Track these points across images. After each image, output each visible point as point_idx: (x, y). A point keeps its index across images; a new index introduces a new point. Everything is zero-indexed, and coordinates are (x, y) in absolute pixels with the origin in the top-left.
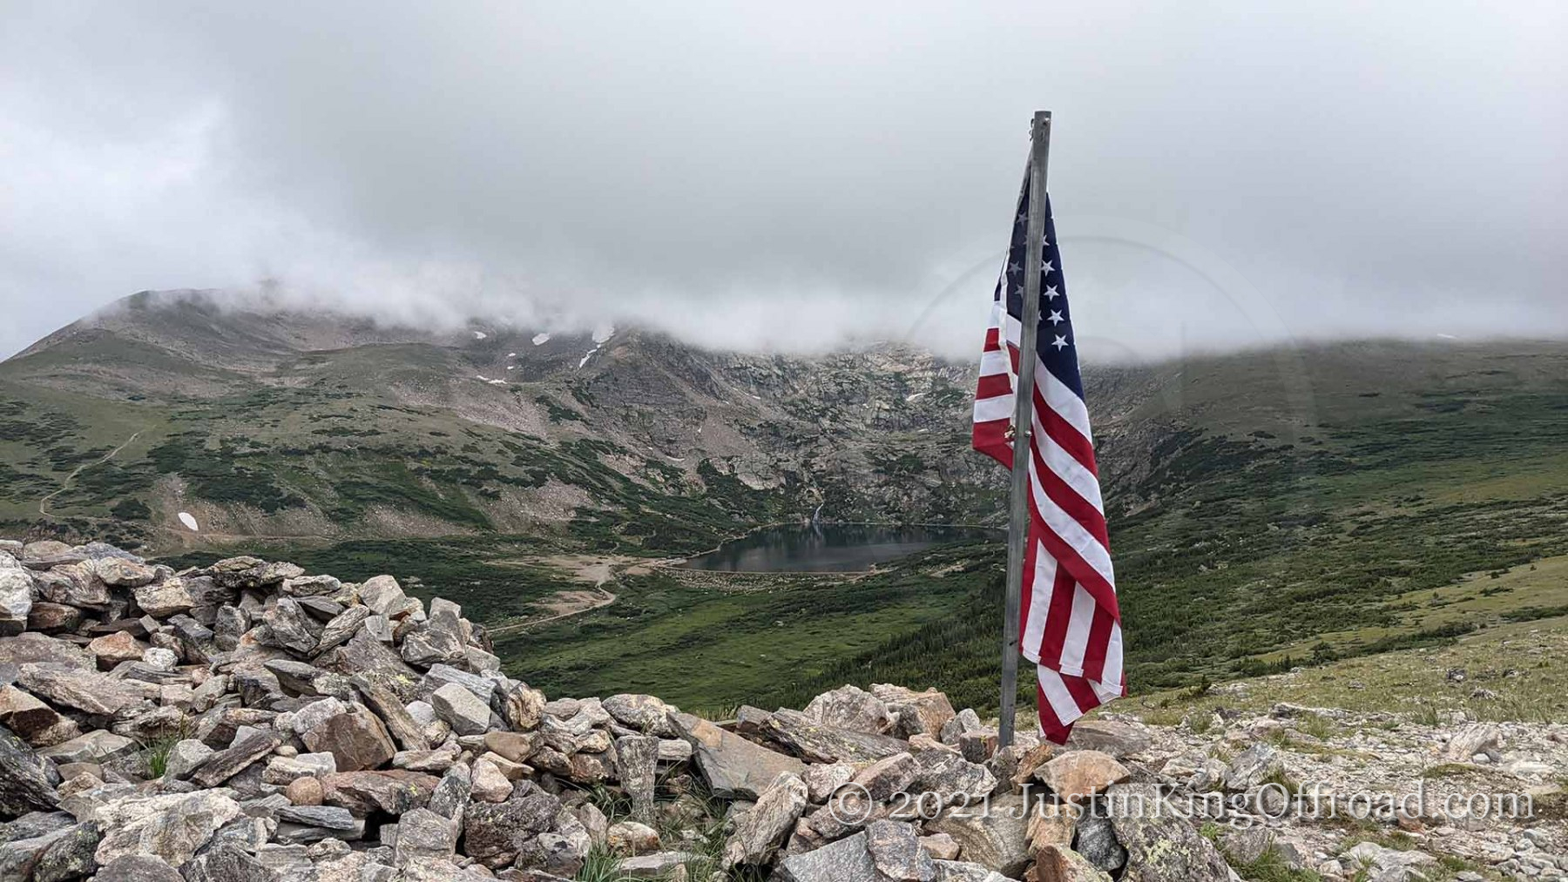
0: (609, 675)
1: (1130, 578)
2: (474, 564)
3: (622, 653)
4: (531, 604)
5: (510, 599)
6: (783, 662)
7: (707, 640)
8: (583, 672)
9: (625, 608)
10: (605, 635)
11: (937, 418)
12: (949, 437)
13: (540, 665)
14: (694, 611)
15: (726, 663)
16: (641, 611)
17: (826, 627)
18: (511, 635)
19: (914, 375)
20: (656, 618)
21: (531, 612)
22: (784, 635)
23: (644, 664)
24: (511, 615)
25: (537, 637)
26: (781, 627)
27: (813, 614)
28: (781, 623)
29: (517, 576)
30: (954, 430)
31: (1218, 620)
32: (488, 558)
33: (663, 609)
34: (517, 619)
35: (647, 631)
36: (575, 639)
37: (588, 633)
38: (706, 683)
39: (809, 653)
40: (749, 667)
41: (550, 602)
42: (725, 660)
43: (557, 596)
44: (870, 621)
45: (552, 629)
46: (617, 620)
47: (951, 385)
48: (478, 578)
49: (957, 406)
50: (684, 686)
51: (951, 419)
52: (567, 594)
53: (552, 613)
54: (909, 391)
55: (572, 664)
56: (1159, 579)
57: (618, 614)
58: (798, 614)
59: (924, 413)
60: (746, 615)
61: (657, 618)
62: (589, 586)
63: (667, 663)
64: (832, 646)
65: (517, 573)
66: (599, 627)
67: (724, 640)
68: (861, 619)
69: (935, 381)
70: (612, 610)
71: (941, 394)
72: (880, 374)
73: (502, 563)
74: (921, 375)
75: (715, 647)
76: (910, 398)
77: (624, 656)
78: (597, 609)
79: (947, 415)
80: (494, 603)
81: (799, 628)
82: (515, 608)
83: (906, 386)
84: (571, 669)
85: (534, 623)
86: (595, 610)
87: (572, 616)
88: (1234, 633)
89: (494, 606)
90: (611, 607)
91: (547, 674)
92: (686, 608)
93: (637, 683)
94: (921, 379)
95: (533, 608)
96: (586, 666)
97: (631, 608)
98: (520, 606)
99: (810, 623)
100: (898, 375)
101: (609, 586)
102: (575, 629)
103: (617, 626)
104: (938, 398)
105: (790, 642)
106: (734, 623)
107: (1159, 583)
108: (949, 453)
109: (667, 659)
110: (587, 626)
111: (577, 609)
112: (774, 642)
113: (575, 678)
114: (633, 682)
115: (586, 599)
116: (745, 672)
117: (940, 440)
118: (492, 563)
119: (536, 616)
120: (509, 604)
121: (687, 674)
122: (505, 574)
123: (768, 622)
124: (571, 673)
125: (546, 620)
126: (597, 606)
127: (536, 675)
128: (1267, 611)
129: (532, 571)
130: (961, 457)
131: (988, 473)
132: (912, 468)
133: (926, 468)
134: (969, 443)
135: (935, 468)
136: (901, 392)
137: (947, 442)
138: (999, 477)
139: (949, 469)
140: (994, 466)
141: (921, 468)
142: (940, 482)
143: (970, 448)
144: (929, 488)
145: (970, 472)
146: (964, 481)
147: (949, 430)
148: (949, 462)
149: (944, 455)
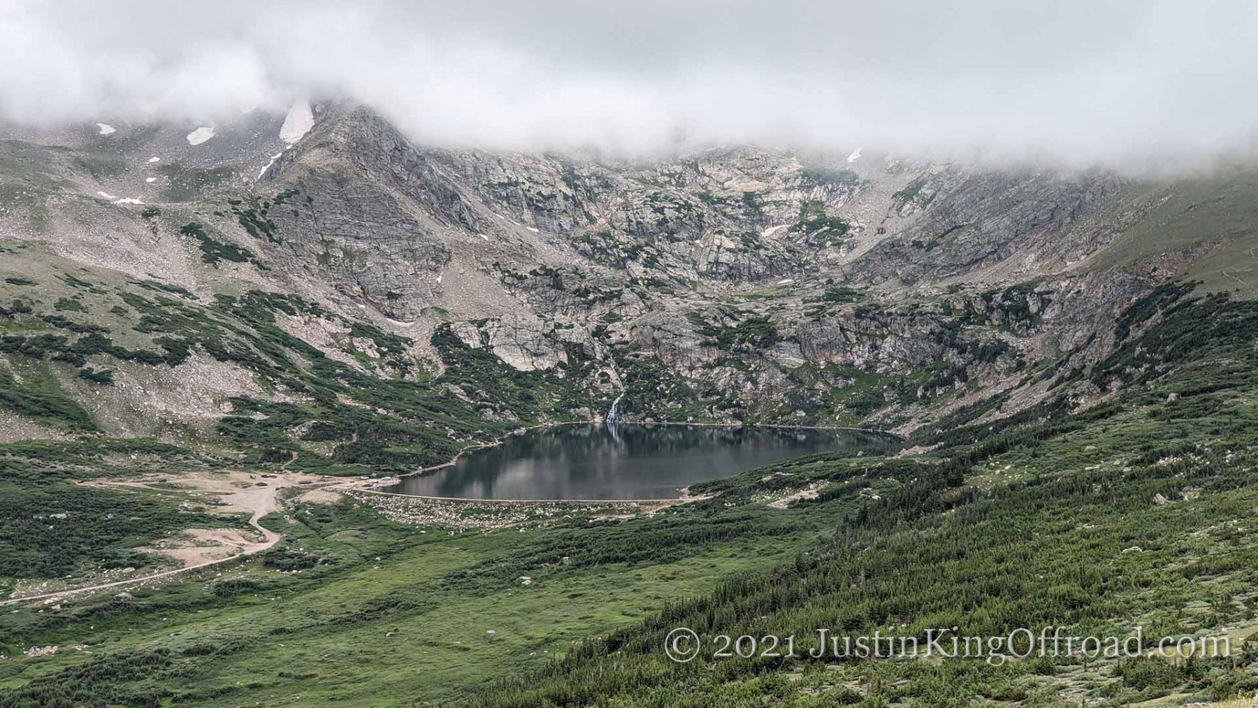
0: (247, 664)
1: (1047, 513)
2: (61, 486)
3: (273, 627)
4: (143, 550)
5: (110, 542)
6: (520, 642)
7: (408, 607)
8: (208, 659)
9: (291, 557)
10: (255, 598)
11: (807, 262)
12: (821, 292)
13: (140, 647)
14: (400, 560)
15: (431, 644)
16: (315, 560)
17: (593, 586)
18: (103, 599)
19: (774, 197)
20: (336, 571)
21: (140, 562)
22: (530, 600)
23: (305, 647)
24: (109, 567)
25: (145, 602)
26: (526, 587)
27: (579, 566)
28: (527, 580)
29: (122, 505)
30: (830, 281)
31: (1146, 584)
32: (84, 477)
33: (352, 556)
34: (115, 572)
35: (322, 592)
36: (206, 604)
37: (227, 595)
38: (392, 676)
39: (560, 628)
40: (465, 649)
41: (173, 547)
42: (432, 639)
43: (187, 537)
44: (663, 577)
45: (170, 589)
46: (277, 574)
47: (829, 213)
48: (65, 508)
49: (838, 245)
50: (360, 681)
51: (827, 264)
52: (202, 534)
53: (173, 563)
54: (765, 222)
55: (192, 645)
56: (1089, 516)
57: (278, 566)
58: (556, 566)
59: (787, 255)
60: (477, 567)
61: (338, 571)
62: (239, 522)
63: (341, 643)
64: (598, 616)
65: (128, 499)
66: (250, 587)
67: (434, 606)
68: (649, 574)
69: (805, 207)
70: (270, 560)
71: (813, 226)
72: (723, 195)
73: (106, 484)
74: (784, 196)
75: (420, 618)
76: (767, 233)
77: (278, 632)
78: (247, 558)
79: (822, 259)
80: (84, 548)
81: (554, 588)
82: (115, 556)
83: (761, 213)
84: (188, 653)
85: (144, 579)
86: (243, 559)
87: (205, 568)
88: (1157, 606)
89: (83, 553)
90: (269, 554)
91: (149, 660)
92: (387, 555)
93: (289, 676)
94: (784, 203)
95: (143, 557)
96: (213, 649)
97: (300, 556)
98: (124, 552)
99: (571, 580)
100: (749, 197)
101: (271, 522)
102: (206, 590)
103: (275, 587)
104: (808, 232)
105: (535, 611)
106: (457, 581)
107: (1087, 521)
108: (818, 316)
109: (342, 637)
110: (228, 583)
111: (213, 557)
112: (513, 609)
113: (191, 667)
114: (281, 675)
115: (230, 542)
116: (456, 657)
117: (808, 296)
118: (91, 484)
119: (147, 568)
120: (107, 550)
121: (367, 661)
122: (104, 502)
123: (508, 579)
124: (187, 660)
125: (164, 574)
126: (248, 552)
127: (131, 663)
128: (1223, 570)
129: (151, 497)
130: (834, 322)
131: (874, 347)
132: (758, 338)
133: (781, 339)
134: (850, 301)
135: (792, 339)
136: (753, 223)
137: (819, 300)
138: (890, 355)
139: (814, 342)
140: (883, 337)
141: (771, 338)
142: (802, 361)
143: (848, 308)
144: (784, 371)
145: (846, 347)
146: (838, 359)
147: (824, 281)
148: (815, 330)
149: (810, 319)
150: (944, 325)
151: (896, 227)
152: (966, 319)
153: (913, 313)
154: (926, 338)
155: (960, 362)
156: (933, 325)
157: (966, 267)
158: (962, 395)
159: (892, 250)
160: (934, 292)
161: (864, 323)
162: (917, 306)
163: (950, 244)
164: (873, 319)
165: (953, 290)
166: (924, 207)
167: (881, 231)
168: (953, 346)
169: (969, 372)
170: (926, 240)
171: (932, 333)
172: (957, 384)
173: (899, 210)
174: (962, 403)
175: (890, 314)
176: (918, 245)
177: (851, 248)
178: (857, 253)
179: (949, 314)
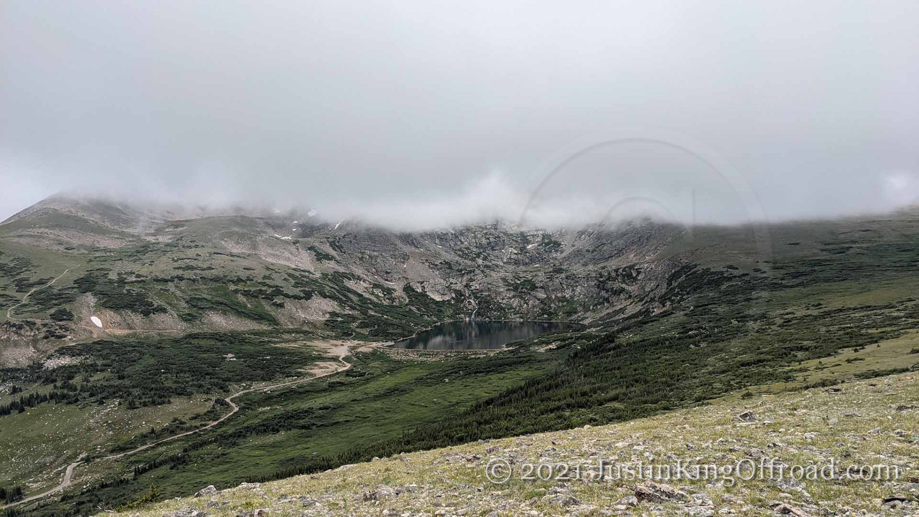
0: (343, 413)
1: (649, 353)
2: (267, 346)
3: (351, 399)
4: (299, 370)
5: (287, 367)
6: (446, 403)
7: (402, 391)
8: (328, 411)
9: (356, 372)
10: (343, 388)
11: (545, 258)
12: (551, 269)
13: (302, 406)
14: (397, 373)
15: (413, 405)
16: (365, 373)
17: (473, 382)
18: (287, 389)
19: (531, 233)
20: (374, 377)
21: (299, 375)
22: (449, 388)
23: (364, 406)
24: (288, 377)
25: (302, 390)
26: (447, 383)
27: (466, 374)
28: (447, 380)
29: (291, 353)
30: (554, 265)
31: (695, 378)
32: (275, 343)
33: (379, 372)
34: (290, 378)
35: (368, 385)
36: (325, 390)
37: (332, 387)
38: (398, 417)
39: (461, 398)
40: (427, 407)
41: (311, 369)
42: (413, 403)
43: (316, 365)
44: (499, 379)
45: (311, 385)
46: (351, 379)
47: (553, 239)
48: (269, 354)
49: (557, 251)
50: (387, 419)
51: (553, 258)
52: (322, 364)
53: (312, 375)
54: (528, 242)
55: (322, 406)
56: (666, 353)
57: (351, 376)
58: (457, 375)
59: (537, 256)
60: (427, 375)
61: (373, 378)
62: (335, 359)
63: (378, 405)
64: (475, 394)
65: (293, 351)
66: (342, 384)
67: (412, 390)
68: (494, 377)
69: (544, 237)
70: (348, 373)
71: (547, 244)
72: (512, 232)
73: (284, 345)
74: (536, 233)
75: (407, 395)
76: (529, 247)
77: (353, 401)
78: (340, 373)
79: (551, 257)
80: (278, 369)
81: (458, 383)
82: (290, 372)
83: (527, 239)
84: (321, 409)
85: (301, 381)
86: (338, 373)
87: (324, 377)
88: (701, 385)
89: (278, 371)
90: (347, 371)
91: (306, 412)
92: (391, 371)
93: (360, 417)
94: (536, 235)
95: (300, 372)
96: (330, 407)
97: (359, 372)
98: (293, 371)
99: (464, 380)
100: (522, 233)
101: (347, 359)
102: (325, 385)
103: (350, 384)
104: (545, 246)
105: (451, 392)
106: (420, 381)
107: (665, 355)
108: (551, 278)
109: (379, 402)
110: (332, 383)
111: (327, 373)
112: (443, 391)
113: (322, 414)
114: (357, 417)
115: (333, 367)
116: (424, 410)
117: (547, 271)
118: (278, 345)
119: (302, 377)
120: (286, 370)
121: (388, 411)
122: (283, 352)
123: (439, 380)
124: (320, 411)
125: (308, 379)
126: (339, 371)
127: (300, 413)
128: (723, 372)
129: (301, 350)
130: (557, 281)
131: (573, 290)
132: (529, 287)
133: (537, 287)
134: (562, 273)
135: (542, 287)
136: (524, 243)
137: (550, 272)
138: (579, 293)
139: (550, 288)
140: (577, 286)
141: (534, 287)
142: (545, 296)
143: (563, 275)
144: (539, 300)
145: (563, 290)
146: (559, 295)
147: (552, 265)
148: (550, 284)
149: (548, 280)
150: (600, 281)
151: (579, 245)
152: (608, 279)
153: (588, 278)
154: (593, 287)
155: (607, 296)
156: (596, 282)
157: (607, 259)
158: (607, 308)
159: (578, 253)
160: (596, 269)
161: (569, 281)
162: (589, 274)
163: (600, 250)
164: (573, 279)
165: (603, 268)
166: (589, 236)
167: (573, 246)
168: (604, 290)
169: (610, 299)
170: (591, 249)
171: (595, 284)
172: (606, 304)
173: (580, 238)
174: (608, 311)
175: (579, 277)
176: (588, 251)
177: (562, 252)
178: (564, 254)
179: (601, 277)
